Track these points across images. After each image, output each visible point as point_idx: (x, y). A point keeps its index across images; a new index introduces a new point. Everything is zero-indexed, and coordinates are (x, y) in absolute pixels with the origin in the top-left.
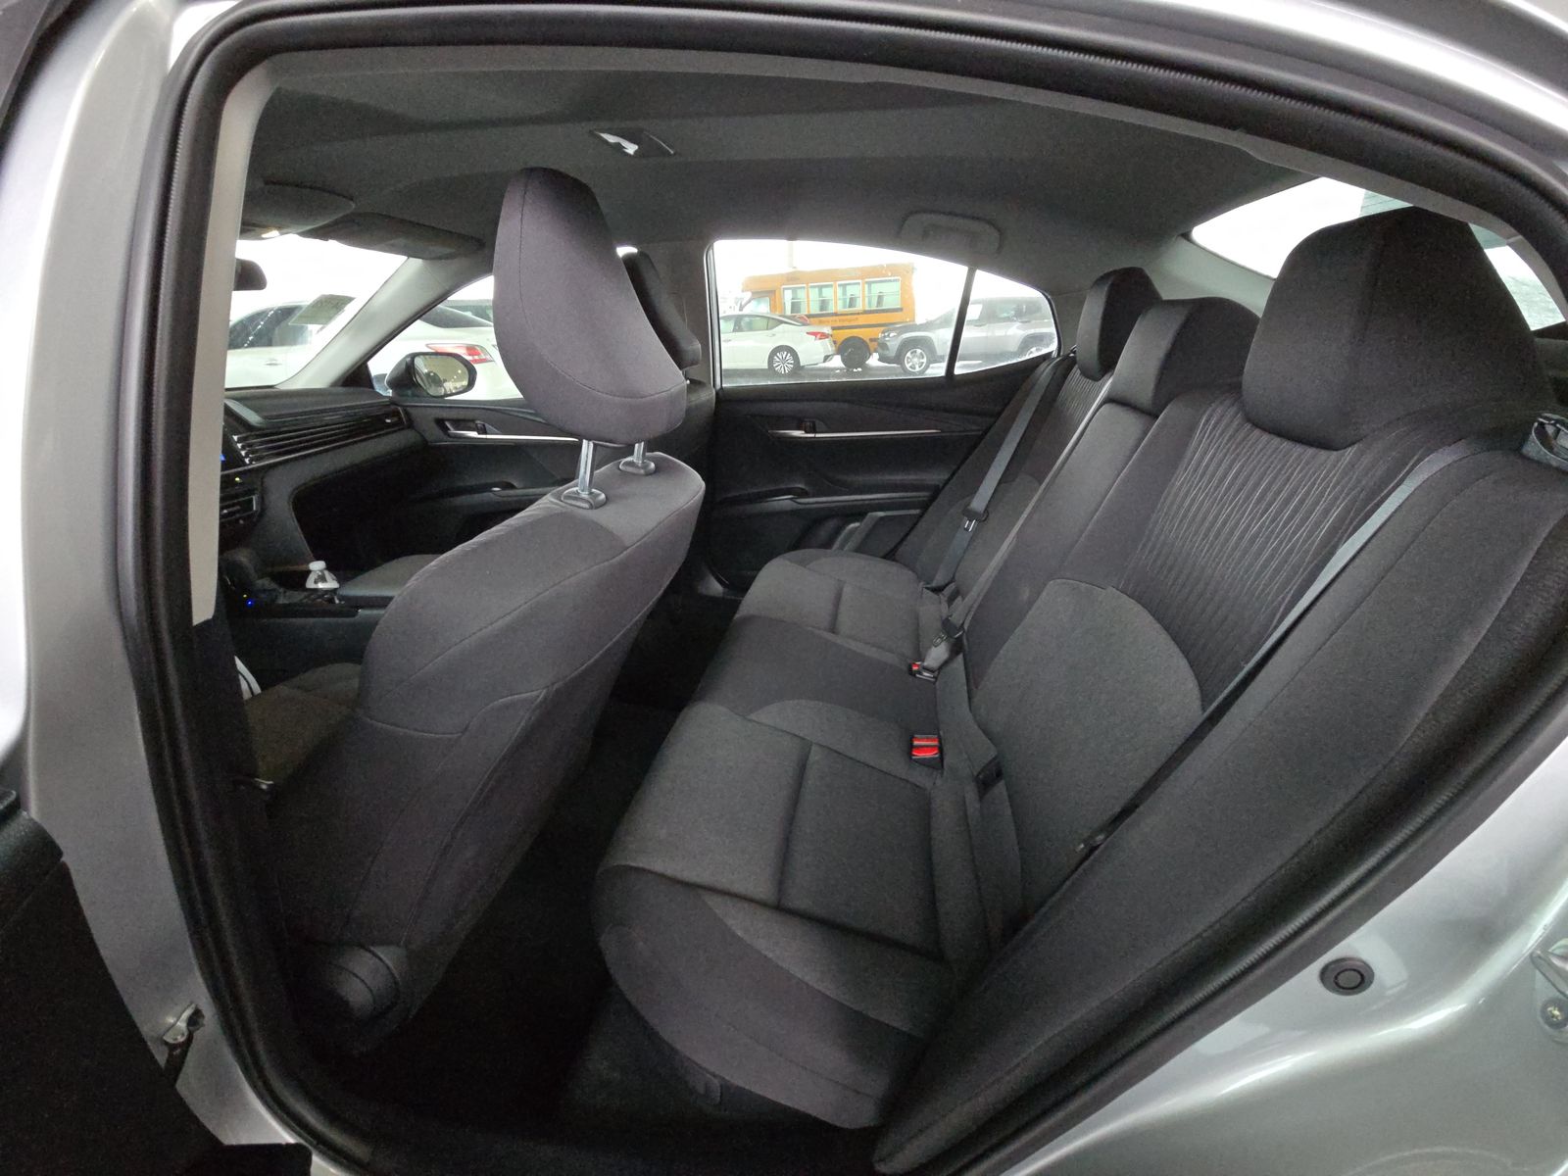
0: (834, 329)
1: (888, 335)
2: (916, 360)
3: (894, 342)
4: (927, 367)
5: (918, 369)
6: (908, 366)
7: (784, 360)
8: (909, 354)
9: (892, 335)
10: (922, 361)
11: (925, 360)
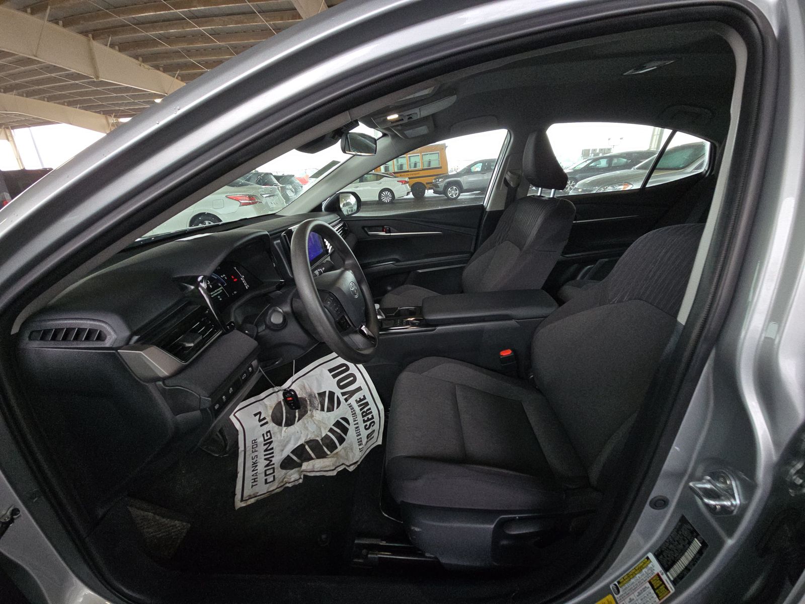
0: (409, 178)
1: (438, 181)
2: (453, 192)
3: (441, 183)
4: (459, 195)
5: (454, 196)
6: (449, 195)
7: (386, 196)
8: (449, 189)
9: (440, 180)
10: (456, 192)
11: (458, 192)
